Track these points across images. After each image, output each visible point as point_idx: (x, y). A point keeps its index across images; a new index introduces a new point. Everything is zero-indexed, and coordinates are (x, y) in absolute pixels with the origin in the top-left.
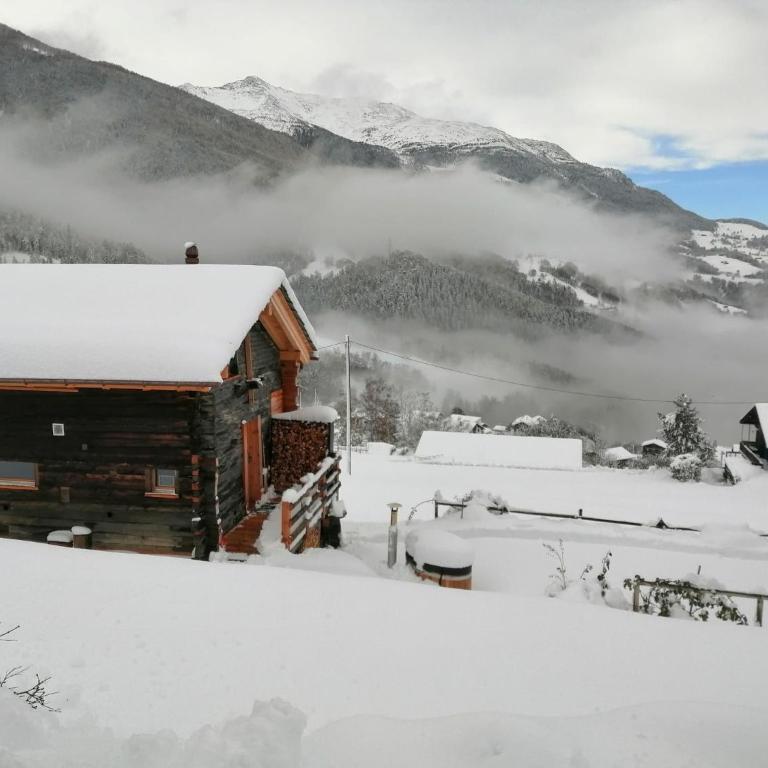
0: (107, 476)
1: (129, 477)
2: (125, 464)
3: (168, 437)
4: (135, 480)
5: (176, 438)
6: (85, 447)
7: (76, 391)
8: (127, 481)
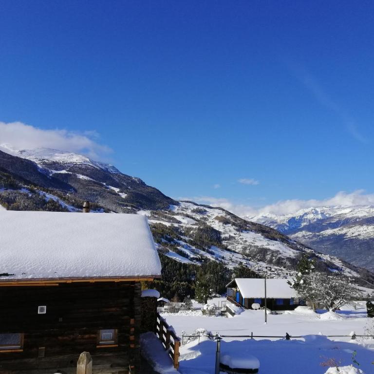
0: (72, 336)
1: (87, 336)
2: (85, 328)
3: (114, 309)
4: (90, 338)
5: (118, 310)
6: (61, 320)
7: (58, 285)
8: (85, 339)
